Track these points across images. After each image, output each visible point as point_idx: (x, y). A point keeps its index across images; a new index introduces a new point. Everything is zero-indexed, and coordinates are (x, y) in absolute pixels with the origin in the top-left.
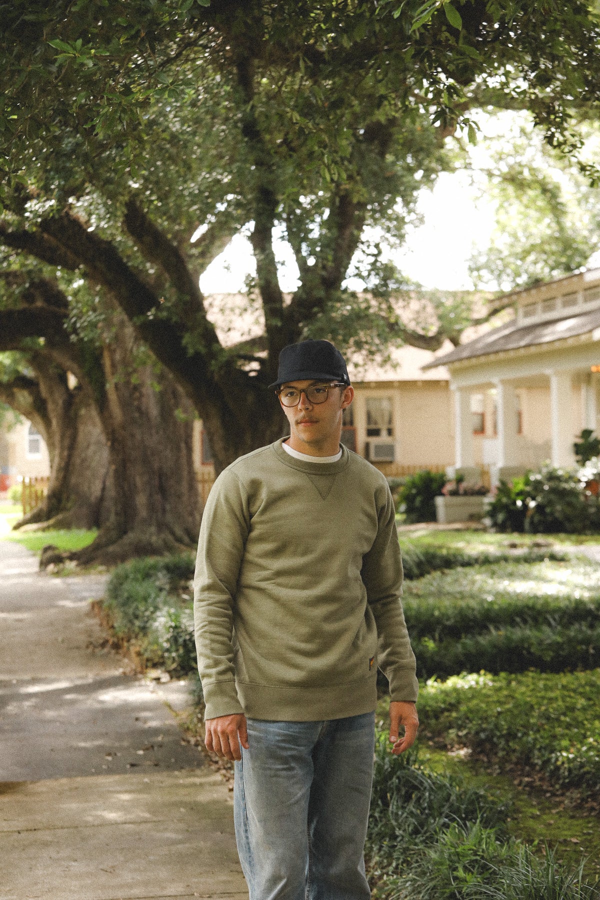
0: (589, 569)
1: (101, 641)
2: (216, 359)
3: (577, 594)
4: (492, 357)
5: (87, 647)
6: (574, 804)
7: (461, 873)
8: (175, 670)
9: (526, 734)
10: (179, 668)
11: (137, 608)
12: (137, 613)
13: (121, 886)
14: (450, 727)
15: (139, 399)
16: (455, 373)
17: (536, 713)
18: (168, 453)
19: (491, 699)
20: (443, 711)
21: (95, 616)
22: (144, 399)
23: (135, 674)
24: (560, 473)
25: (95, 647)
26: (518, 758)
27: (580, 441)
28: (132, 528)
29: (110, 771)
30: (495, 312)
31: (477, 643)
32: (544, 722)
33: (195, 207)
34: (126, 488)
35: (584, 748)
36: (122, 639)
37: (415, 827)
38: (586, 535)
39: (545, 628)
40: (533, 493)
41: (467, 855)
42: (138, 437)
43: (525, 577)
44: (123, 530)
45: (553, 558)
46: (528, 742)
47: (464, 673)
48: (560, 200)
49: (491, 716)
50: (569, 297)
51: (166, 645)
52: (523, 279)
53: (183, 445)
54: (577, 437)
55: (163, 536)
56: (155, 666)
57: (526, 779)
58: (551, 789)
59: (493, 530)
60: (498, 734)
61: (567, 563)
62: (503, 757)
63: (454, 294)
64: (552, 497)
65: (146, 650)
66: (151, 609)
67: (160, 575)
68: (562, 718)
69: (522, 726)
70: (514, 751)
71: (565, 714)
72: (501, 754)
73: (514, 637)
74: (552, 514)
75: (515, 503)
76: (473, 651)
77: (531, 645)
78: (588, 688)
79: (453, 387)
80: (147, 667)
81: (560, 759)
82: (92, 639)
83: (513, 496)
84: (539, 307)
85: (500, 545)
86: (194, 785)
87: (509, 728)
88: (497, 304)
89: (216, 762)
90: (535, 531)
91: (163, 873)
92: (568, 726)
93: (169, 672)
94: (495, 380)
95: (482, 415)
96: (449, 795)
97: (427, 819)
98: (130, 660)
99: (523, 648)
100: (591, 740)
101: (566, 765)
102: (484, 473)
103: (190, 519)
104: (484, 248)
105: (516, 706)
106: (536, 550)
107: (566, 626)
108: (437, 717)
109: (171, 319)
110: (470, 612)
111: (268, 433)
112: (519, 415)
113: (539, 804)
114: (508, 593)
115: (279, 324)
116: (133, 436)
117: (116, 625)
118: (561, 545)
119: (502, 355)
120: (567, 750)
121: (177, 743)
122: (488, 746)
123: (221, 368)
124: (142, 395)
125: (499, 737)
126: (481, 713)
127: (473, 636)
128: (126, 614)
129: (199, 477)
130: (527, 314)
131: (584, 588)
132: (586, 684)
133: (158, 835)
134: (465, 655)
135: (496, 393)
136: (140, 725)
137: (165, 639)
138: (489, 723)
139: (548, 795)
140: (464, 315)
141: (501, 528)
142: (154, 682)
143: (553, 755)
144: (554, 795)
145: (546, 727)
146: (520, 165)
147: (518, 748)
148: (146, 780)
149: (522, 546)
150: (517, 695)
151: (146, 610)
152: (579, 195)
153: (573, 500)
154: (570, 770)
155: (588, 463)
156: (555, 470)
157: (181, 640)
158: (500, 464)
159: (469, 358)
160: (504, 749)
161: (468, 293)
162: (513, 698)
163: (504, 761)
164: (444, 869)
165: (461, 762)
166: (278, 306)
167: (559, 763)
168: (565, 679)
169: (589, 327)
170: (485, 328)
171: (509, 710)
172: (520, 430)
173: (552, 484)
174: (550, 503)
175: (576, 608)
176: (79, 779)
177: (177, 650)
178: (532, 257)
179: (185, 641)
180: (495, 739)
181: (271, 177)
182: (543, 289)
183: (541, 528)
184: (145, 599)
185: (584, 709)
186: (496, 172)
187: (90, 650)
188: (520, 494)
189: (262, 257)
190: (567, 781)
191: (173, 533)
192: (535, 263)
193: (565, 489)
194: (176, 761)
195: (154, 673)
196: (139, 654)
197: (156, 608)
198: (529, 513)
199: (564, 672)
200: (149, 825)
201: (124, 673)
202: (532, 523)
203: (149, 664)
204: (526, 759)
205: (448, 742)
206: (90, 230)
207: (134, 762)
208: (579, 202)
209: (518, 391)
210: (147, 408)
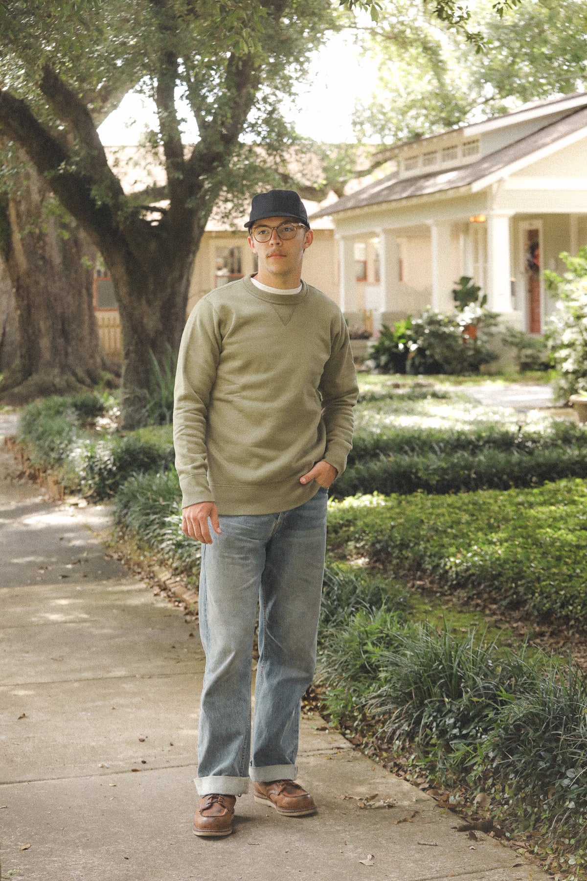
0: (469, 406)
1: (18, 473)
2: (122, 210)
3: (459, 427)
4: (375, 208)
5: (5, 478)
6: (461, 601)
7: (370, 647)
8: (91, 496)
9: (417, 544)
10: (95, 494)
11: (53, 441)
12: (52, 445)
13: (72, 671)
14: (349, 540)
15: (43, 248)
16: (338, 222)
17: (425, 527)
18: (70, 299)
19: (384, 515)
20: (341, 526)
21: (8, 451)
22: (47, 248)
23: (54, 501)
24: (440, 317)
25: (12, 478)
26: (410, 566)
27: (458, 288)
28: (37, 371)
29: (44, 582)
30: (377, 164)
31: (368, 469)
32: (433, 533)
33: (102, 68)
34: (31, 331)
35: (470, 555)
36: (39, 470)
37: (327, 616)
38: (464, 376)
39: (431, 455)
40: (414, 336)
41: (375, 633)
42: (42, 284)
43: (410, 412)
44: (27, 372)
45: (435, 395)
46: (420, 551)
47: (359, 494)
48: (441, 58)
49: (385, 530)
50: (449, 151)
51: (83, 474)
52: (404, 134)
53: (84, 291)
54: (456, 283)
55: (65, 377)
56: (72, 493)
57: (418, 583)
58: (440, 590)
59: (376, 371)
60: (392, 544)
61: (448, 401)
62: (397, 564)
63: (338, 147)
64: (432, 340)
65: (63, 479)
66: (66, 442)
67: (69, 412)
68: (449, 530)
69: (414, 537)
70: (407, 558)
71: (451, 527)
72: (395, 562)
73: (403, 463)
74: (432, 356)
75: (397, 346)
76: (366, 475)
77: (417, 470)
78: (471, 506)
79: (337, 236)
80: (65, 494)
81: (449, 564)
82: (9, 471)
83: (395, 340)
84: (420, 160)
85: (384, 385)
86: (122, 592)
87: (402, 540)
88: (380, 157)
89: (139, 573)
90: (416, 372)
91: (106, 660)
92: (455, 537)
93: (86, 498)
94: (378, 230)
95: (365, 263)
96: (355, 588)
97: (336, 608)
98: (48, 488)
99: (411, 473)
100: (475, 547)
101: (454, 569)
102: (366, 318)
103: (91, 361)
104: (367, 103)
105: (408, 520)
106: (418, 390)
107: (449, 455)
108: (336, 532)
109: (80, 173)
110: (361, 442)
111: (169, 279)
112: (400, 263)
113: (430, 602)
114: (394, 427)
115: (181, 177)
116: (37, 283)
117: (31, 457)
118: (442, 385)
119: (384, 207)
120: (454, 555)
121: (101, 558)
122: (383, 555)
123: (126, 218)
124: (45, 244)
125: (393, 547)
126: (376, 527)
127: (366, 463)
128: (41, 447)
129: (100, 323)
130: (408, 168)
131: (465, 422)
132: (469, 502)
133: (96, 632)
134: (358, 479)
135: (378, 243)
136: (64, 544)
137: (81, 468)
138: (384, 536)
139: (438, 595)
140: (348, 167)
141: (384, 369)
142: (73, 508)
143: (442, 561)
144: (443, 594)
145: (435, 538)
146: (402, 23)
147: (410, 555)
148: (78, 588)
149: (404, 386)
150: (407, 512)
151: (61, 443)
152: (458, 54)
153: (453, 343)
154: (457, 573)
155: (466, 308)
156: (436, 315)
157: (96, 469)
158: (383, 309)
159: (353, 208)
160: (398, 558)
161: (352, 146)
162: (404, 514)
163: (399, 566)
164: (355, 645)
165: (360, 569)
166: (179, 160)
167: (447, 567)
168: (450, 499)
169: (468, 180)
170: (368, 180)
171: (401, 524)
172: (401, 278)
173: (433, 328)
174: (430, 346)
175: (458, 439)
176: (18, 589)
177: (93, 478)
178: (413, 112)
179: (100, 469)
180: (389, 549)
181: (175, 40)
182: (425, 143)
183: (421, 369)
184: (59, 433)
185: (468, 523)
186: (379, 31)
187: (9, 480)
188: (402, 337)
189: (166, 114)
190: (455, 582)
191: (75, 374)
192: (416, 118)
193: (444, 332)
194: (102, 573)
195: (73, 500)
196: (57, 483)
197: (70, 441)
198: (411, 355)
199: (449, 494)
200: (87, 624)
201: (44, 501)
202: (413, 365)
203: (67, 491)
204: (418, 565)
205: (347, 553)
206: (5, 89)
207: (65, 574)
208: (459, 59)
209: (399, 240)
210: (50, 257)
